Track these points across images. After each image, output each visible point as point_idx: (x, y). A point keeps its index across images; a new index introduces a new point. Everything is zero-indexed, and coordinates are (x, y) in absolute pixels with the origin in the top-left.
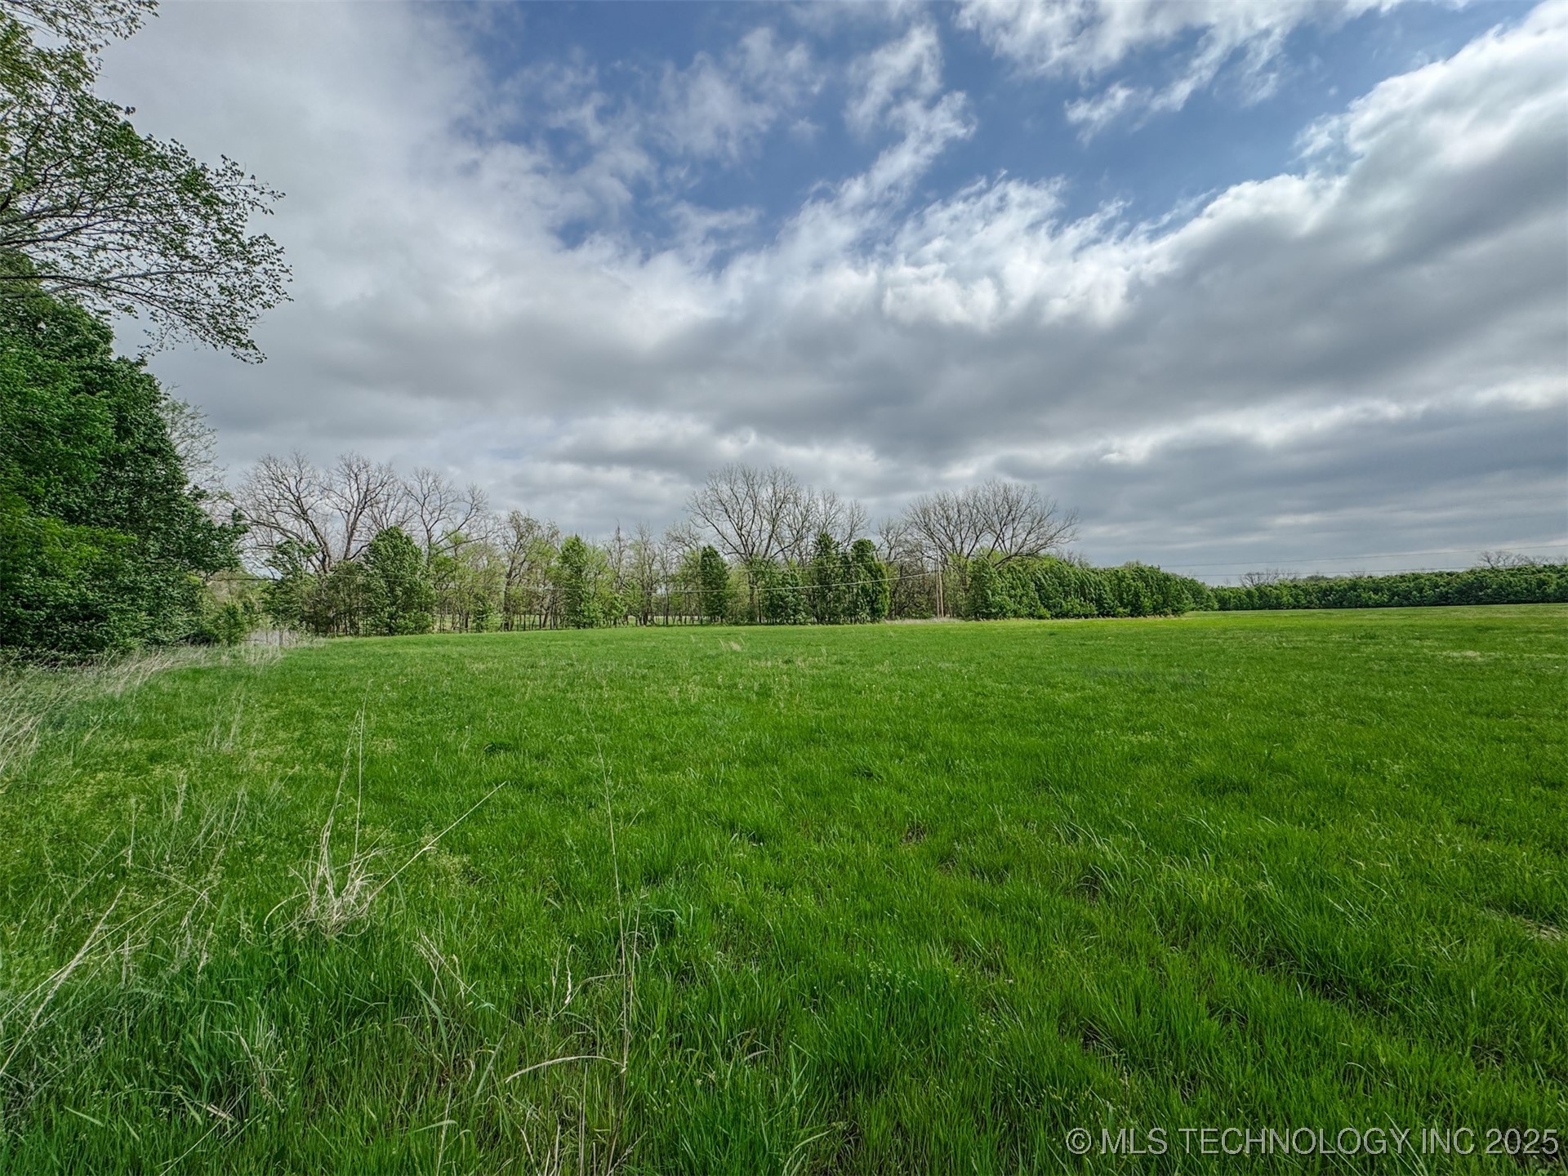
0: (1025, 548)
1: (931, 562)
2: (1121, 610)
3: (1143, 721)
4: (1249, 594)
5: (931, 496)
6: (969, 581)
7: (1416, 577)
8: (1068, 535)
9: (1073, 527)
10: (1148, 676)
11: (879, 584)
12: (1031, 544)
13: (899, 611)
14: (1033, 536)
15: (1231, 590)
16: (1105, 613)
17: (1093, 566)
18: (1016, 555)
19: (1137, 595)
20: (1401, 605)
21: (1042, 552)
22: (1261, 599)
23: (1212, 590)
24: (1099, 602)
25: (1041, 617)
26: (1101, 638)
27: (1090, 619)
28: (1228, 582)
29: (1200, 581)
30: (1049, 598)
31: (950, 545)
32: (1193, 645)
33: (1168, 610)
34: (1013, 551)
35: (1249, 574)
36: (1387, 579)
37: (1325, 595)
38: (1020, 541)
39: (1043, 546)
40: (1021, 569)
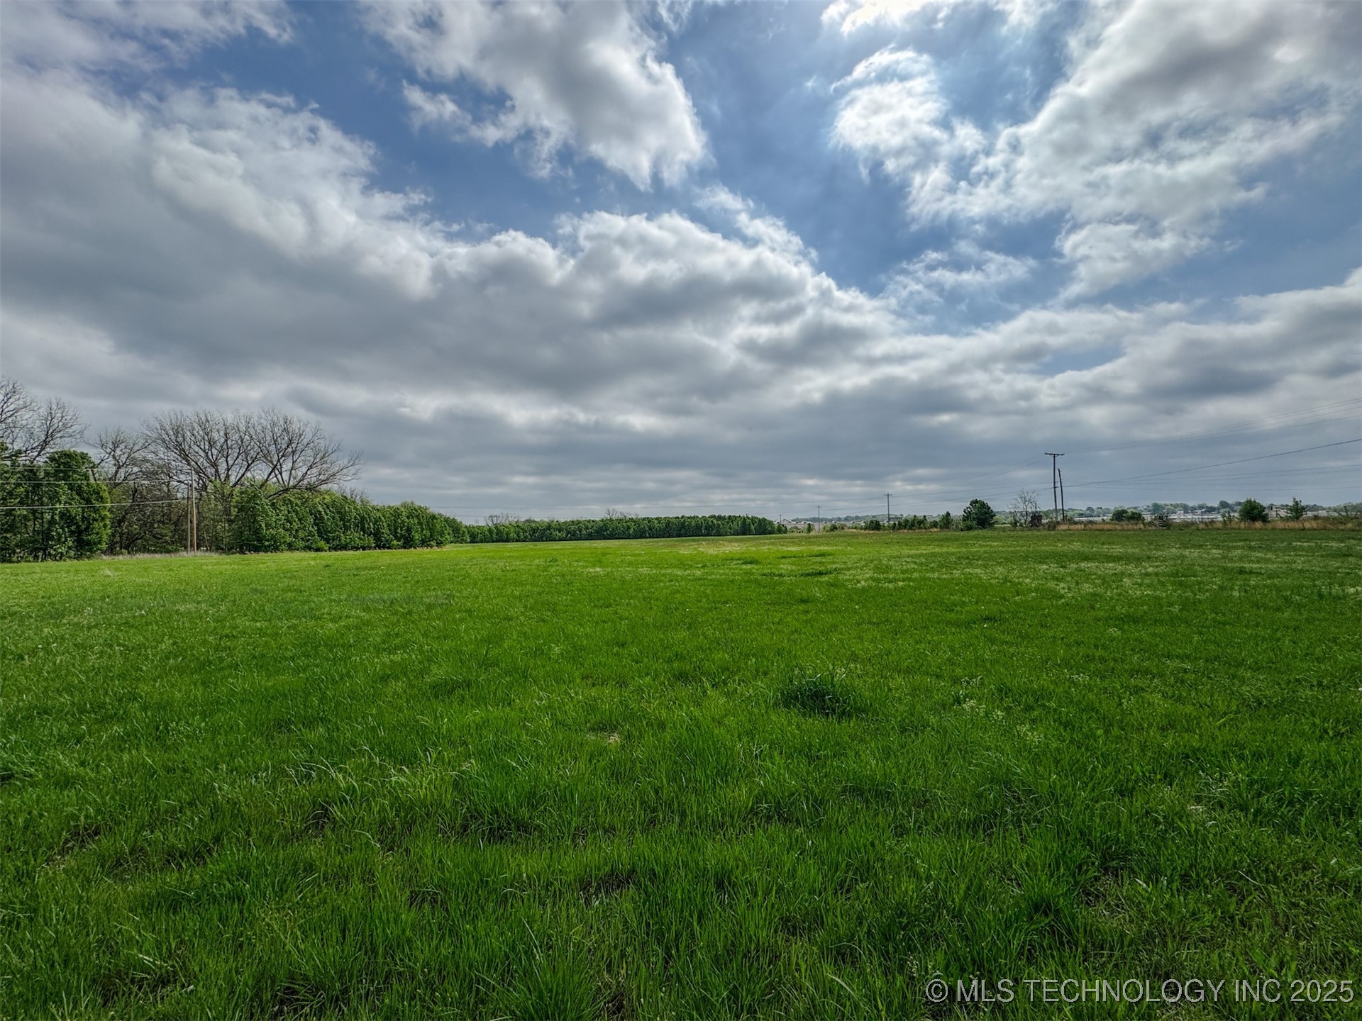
0: (305, 482)
1: (183, 487)
2: (395, 542)
3: (398, 641)
4: (490, 531)
5: (189, 412)
6: (234, 511)
7: (579, 522)
8: (352, 472)
9: (357, 467)
10: (409, 600)
11: (96, 510)
12: (312, 478)
13: (127, 543)
14: (314, 471)
15: (479, 527)
16: (381, 545)
17: (374, 503)
18: (294, 487)
19: (409, 530)
20: (572, 540)
21: (323, 487)
22: (497, 535)
23: (466, 527)
24: (377, 535)
25: (318, 550)
26: (372, 568)
27: (367, 551)
28: (477, 522)
29: (459, 521)
30: (327, 532)
31: (211, 471)
32: (448, 571)
33: (434, 543)
34: (291, 483)
35: (491, 516)
36: (565, 523)
37: (534, 532)
38: (300, 474)
39: (324, 482)
40: (299, 502)
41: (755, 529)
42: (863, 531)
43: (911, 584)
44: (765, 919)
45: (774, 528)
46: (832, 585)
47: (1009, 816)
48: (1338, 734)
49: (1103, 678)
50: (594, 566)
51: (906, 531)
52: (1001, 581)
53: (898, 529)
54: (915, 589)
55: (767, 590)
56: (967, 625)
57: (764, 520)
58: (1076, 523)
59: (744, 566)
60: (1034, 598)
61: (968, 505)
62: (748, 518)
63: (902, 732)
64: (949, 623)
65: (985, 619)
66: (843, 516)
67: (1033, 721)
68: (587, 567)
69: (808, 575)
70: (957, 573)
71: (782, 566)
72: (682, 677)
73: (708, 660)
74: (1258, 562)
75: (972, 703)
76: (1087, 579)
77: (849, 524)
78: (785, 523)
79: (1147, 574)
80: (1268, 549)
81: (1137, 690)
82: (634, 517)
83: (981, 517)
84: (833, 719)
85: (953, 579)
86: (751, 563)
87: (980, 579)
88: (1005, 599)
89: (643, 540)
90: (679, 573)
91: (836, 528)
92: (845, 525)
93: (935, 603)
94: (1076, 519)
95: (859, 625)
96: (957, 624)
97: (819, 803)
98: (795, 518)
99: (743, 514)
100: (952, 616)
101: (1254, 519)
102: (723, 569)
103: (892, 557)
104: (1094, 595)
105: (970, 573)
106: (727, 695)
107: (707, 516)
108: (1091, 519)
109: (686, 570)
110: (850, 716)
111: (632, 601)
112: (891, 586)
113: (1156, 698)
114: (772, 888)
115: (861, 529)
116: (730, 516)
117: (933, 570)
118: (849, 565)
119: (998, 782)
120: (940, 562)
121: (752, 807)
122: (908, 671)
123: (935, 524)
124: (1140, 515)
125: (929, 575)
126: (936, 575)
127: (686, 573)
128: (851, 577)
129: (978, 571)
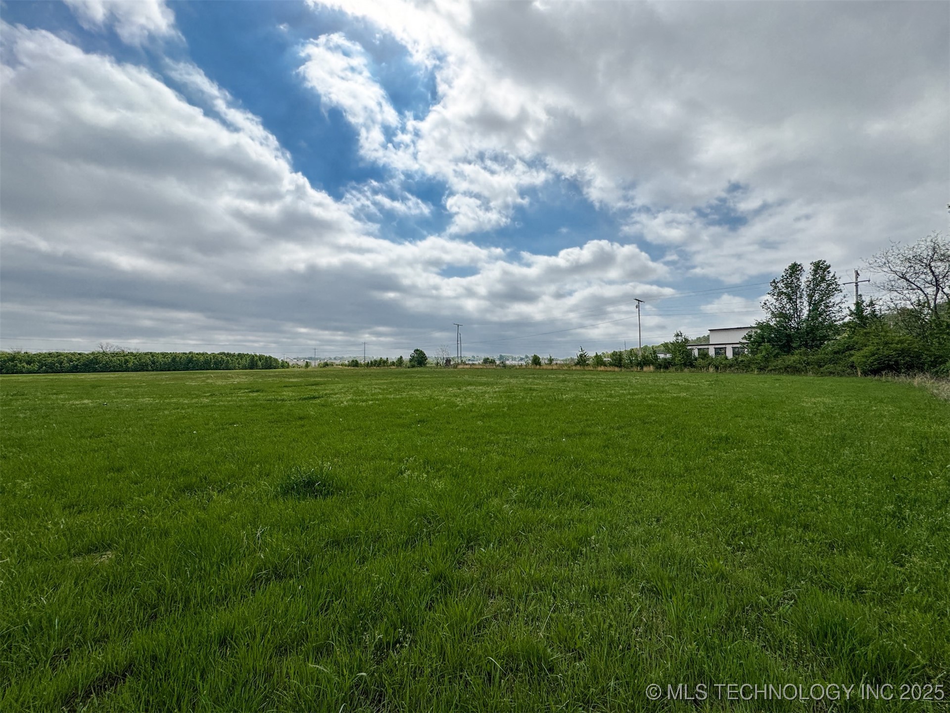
7: (58, 355)
20: (46, 372)
36: (38, 355)
41: (262, 364)
42: (347, 368)
43: (377, 402)
44: (262, 653)
45: (278, 364)
46: (323, 406)
47: (425, 533)
48: (556, 461)
49: (473, 448)
50: (82, 398)
51: (375, 368)
52: (429, 398)
53: (370, 366)
54: (379, 405)
55: (271, 411)
56: (409, 426)
57: (270, 357)
58: (467, 365)
59: (251, 394)
60: (445, 408)
61: (413, 352)
62: (256, 356)
63: (367, 498)
64: (399, 425)
65: (419, 422)
66: (333, 357)
67: (440, 477)
68: (69, 400)
69: (305, 399)
70: (404, 395)
71: (285, 393)
72: (189, 488)
73: (215, 471)
74: (537, 385)
75: (409, 472)
76: (470, 396)
77: (338, 362)
78: (288, 360)
79: (495, 392)
80: (540, 378)
81: (487, 452)
82: (134, 352)
83: (420, 359)
84: (320, 499)
85: (402, 398)
86: (257, 391)
87: (417, 397)
88: (430, 409)
89: (145, 373)
90: (186, 402)
91: (328, 365)
92: (334, 363)
93: (391, 414)
94: (467, 362)
95: (341, 431)
96: (403, 426)
97: (308, 558)
98: (296, 357)
99: (251, 353)
100: (399, 421)
101: (536, 365)
102: (232, 397)
103: (366, 385)
104: (473, 404)
105: (412, 395)
106: (233, 497)
107: (216, 353)
108: (474, 362)
109: (193, 398)
110: (333, 494)
111: (131, 429)
112: (364, 404)
113: (494, 455)
114: (268, 628)
115: (346, 366)
116: (239, 355)
117: (390, 393)
118: (336, 391)
119: (420, 516)
120: (395, 388)
121: (253, 577)
122: (373, 458)
123: (393, 364)
124: (494, 361)
125: (389, 396)
126: (392, 396)
127: (194, 401)
128: (338, 399)
129: (417, 393)
